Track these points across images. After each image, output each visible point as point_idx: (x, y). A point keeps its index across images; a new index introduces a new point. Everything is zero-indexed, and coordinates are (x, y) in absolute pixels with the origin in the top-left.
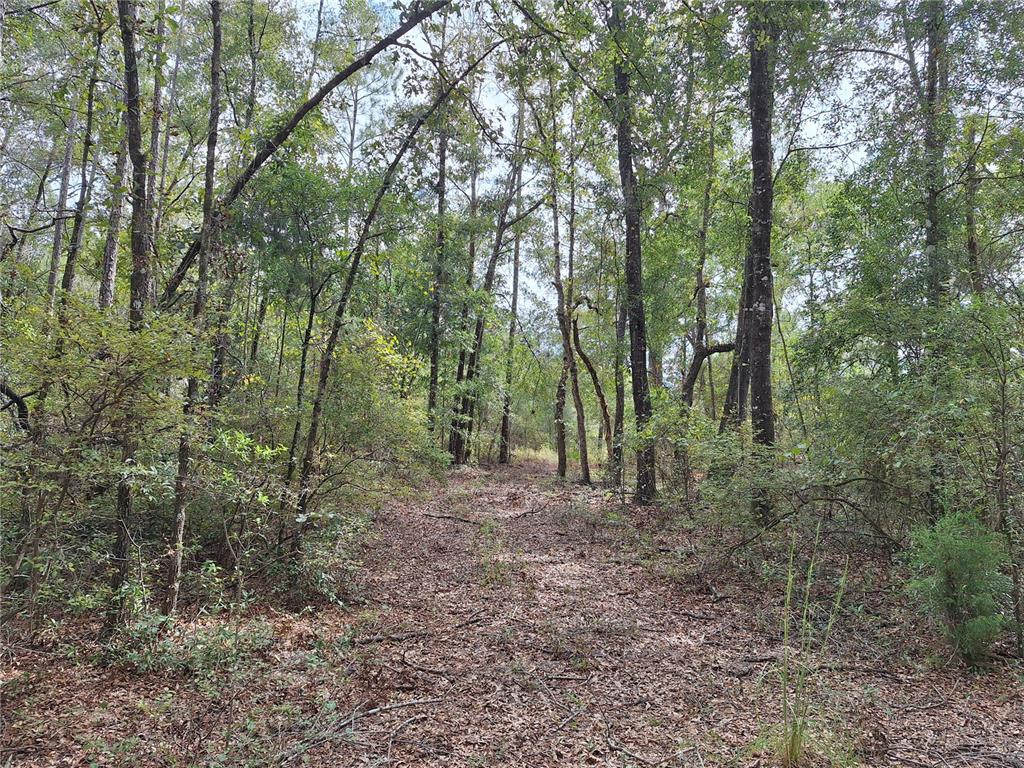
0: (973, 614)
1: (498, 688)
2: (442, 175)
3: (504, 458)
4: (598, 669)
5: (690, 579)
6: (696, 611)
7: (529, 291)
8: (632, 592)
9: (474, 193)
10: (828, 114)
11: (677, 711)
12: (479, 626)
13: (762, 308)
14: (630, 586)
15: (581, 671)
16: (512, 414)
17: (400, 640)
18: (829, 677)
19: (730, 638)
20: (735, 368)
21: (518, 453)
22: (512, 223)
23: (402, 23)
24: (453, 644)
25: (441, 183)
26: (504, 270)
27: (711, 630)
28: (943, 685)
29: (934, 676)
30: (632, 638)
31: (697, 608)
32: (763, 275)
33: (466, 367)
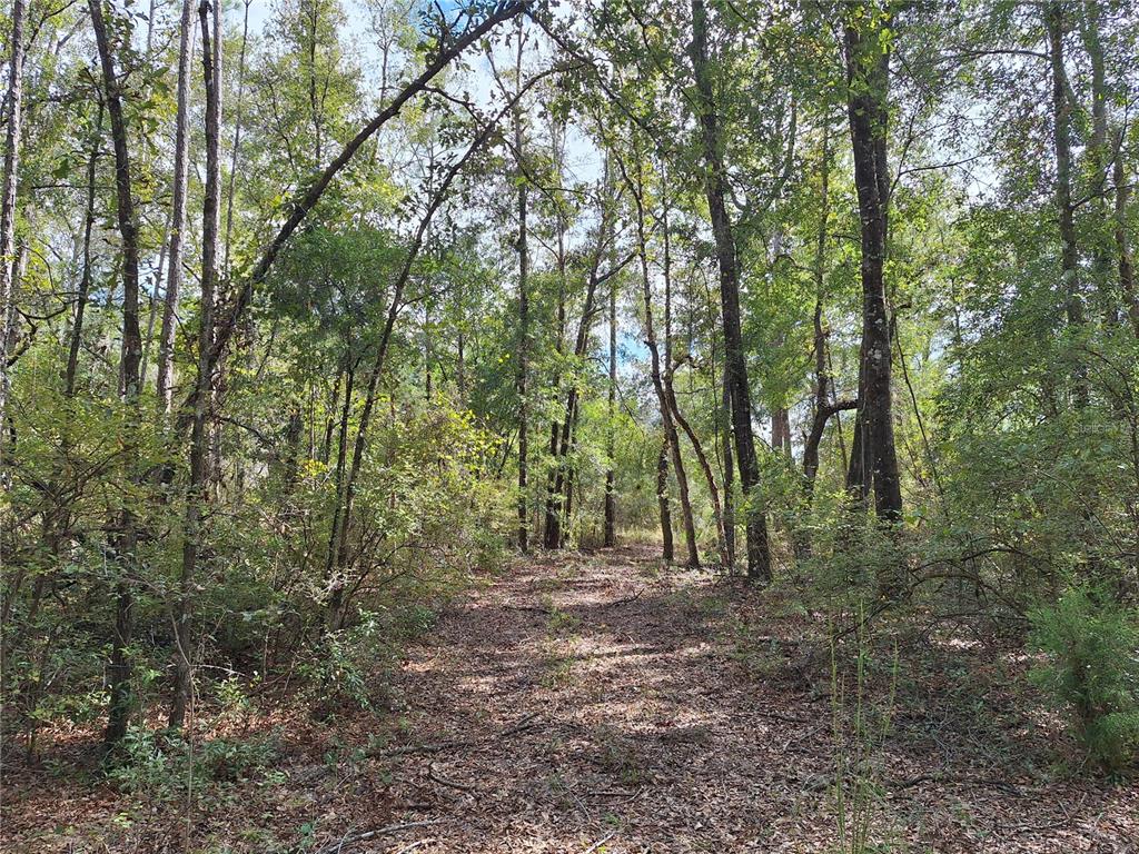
0: (1107, 710)
1: (529, 806)
2: (523, 231)
3: (609, 540)
4: (650, 783)
5: (787, 674)
6: (790, 713)
7: (628, 352)
8: (717, 691)
9: (561, 250)
10: (945, 128)
11: (732, 833)
12: (529, 733)
13: (878, 356)
14: (718, 684)
15: (630, 785)
16: (614, 492)
17: (433, 752)
18: (931, 790)
19: (821, 744)
20: (858, 426)
21: (625, 534)
22: (602, 279)
23: (428, 66)
24: (494, 755)
25: (522, 241)
26: (600, 331)
27: (799, 734)
28: (1071, 800)
29: (1062, 788)
30: (701, 746)
31: (791, 708)
32: (877, 317)
33: (559, 440)
